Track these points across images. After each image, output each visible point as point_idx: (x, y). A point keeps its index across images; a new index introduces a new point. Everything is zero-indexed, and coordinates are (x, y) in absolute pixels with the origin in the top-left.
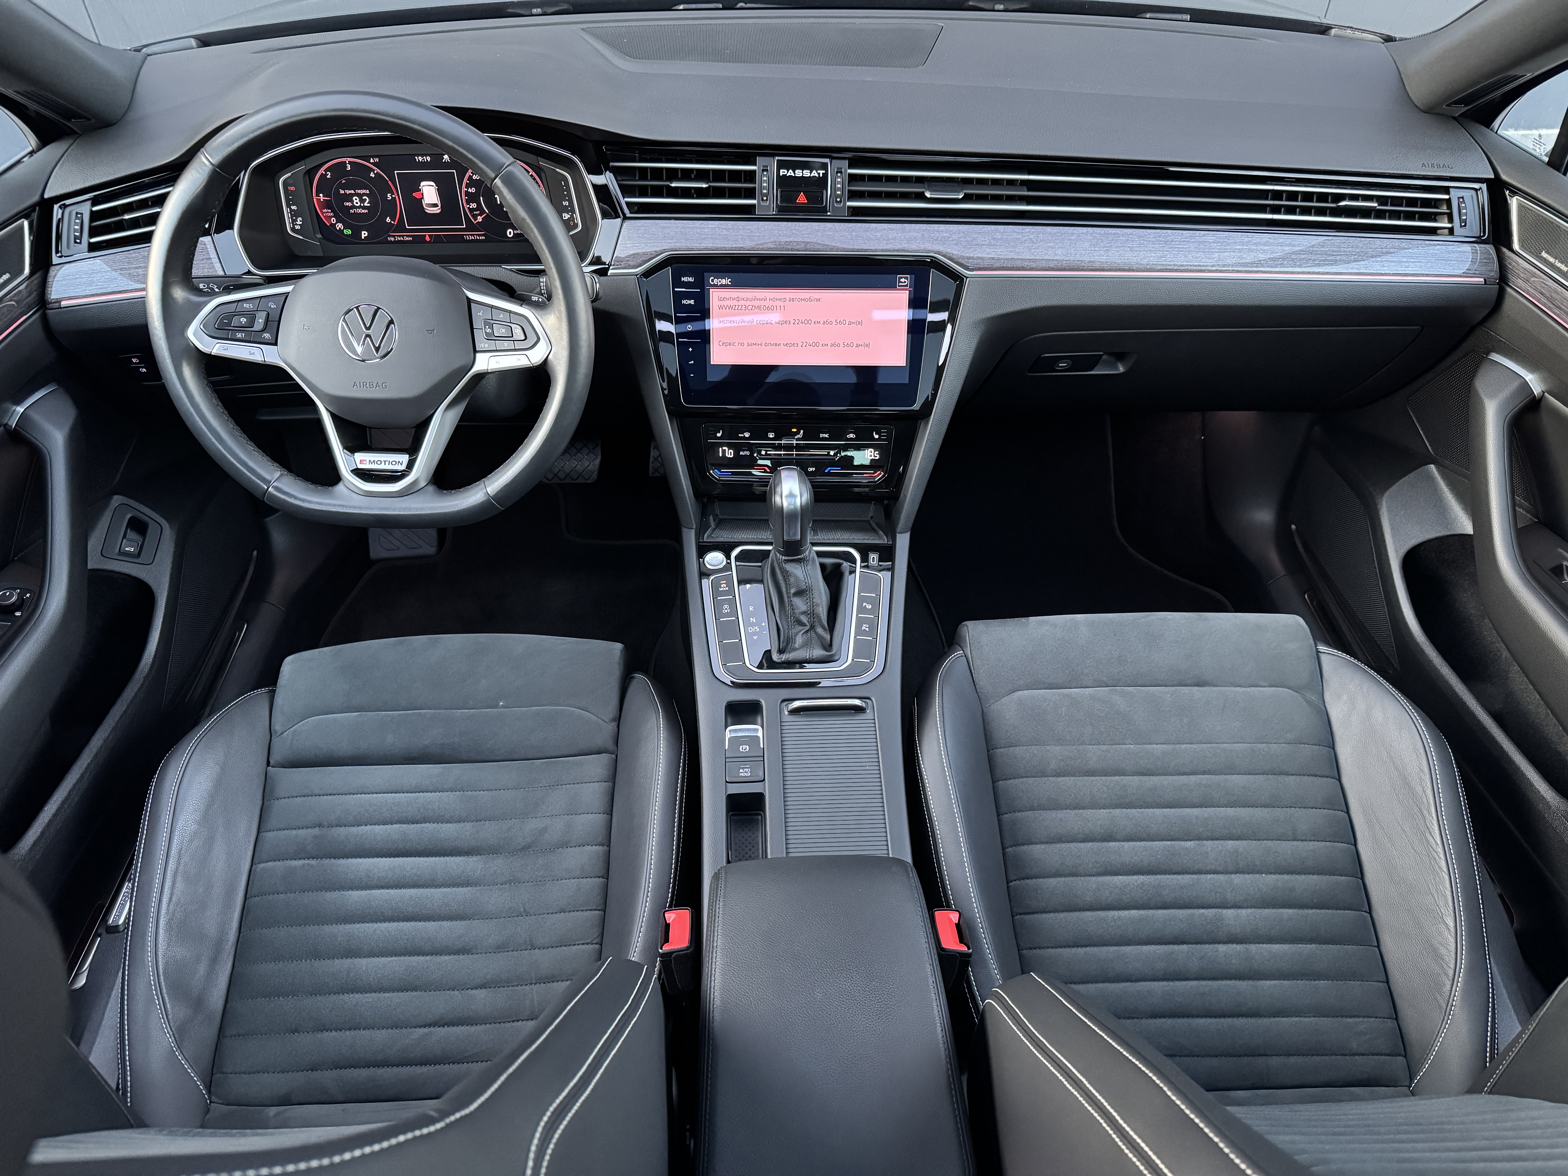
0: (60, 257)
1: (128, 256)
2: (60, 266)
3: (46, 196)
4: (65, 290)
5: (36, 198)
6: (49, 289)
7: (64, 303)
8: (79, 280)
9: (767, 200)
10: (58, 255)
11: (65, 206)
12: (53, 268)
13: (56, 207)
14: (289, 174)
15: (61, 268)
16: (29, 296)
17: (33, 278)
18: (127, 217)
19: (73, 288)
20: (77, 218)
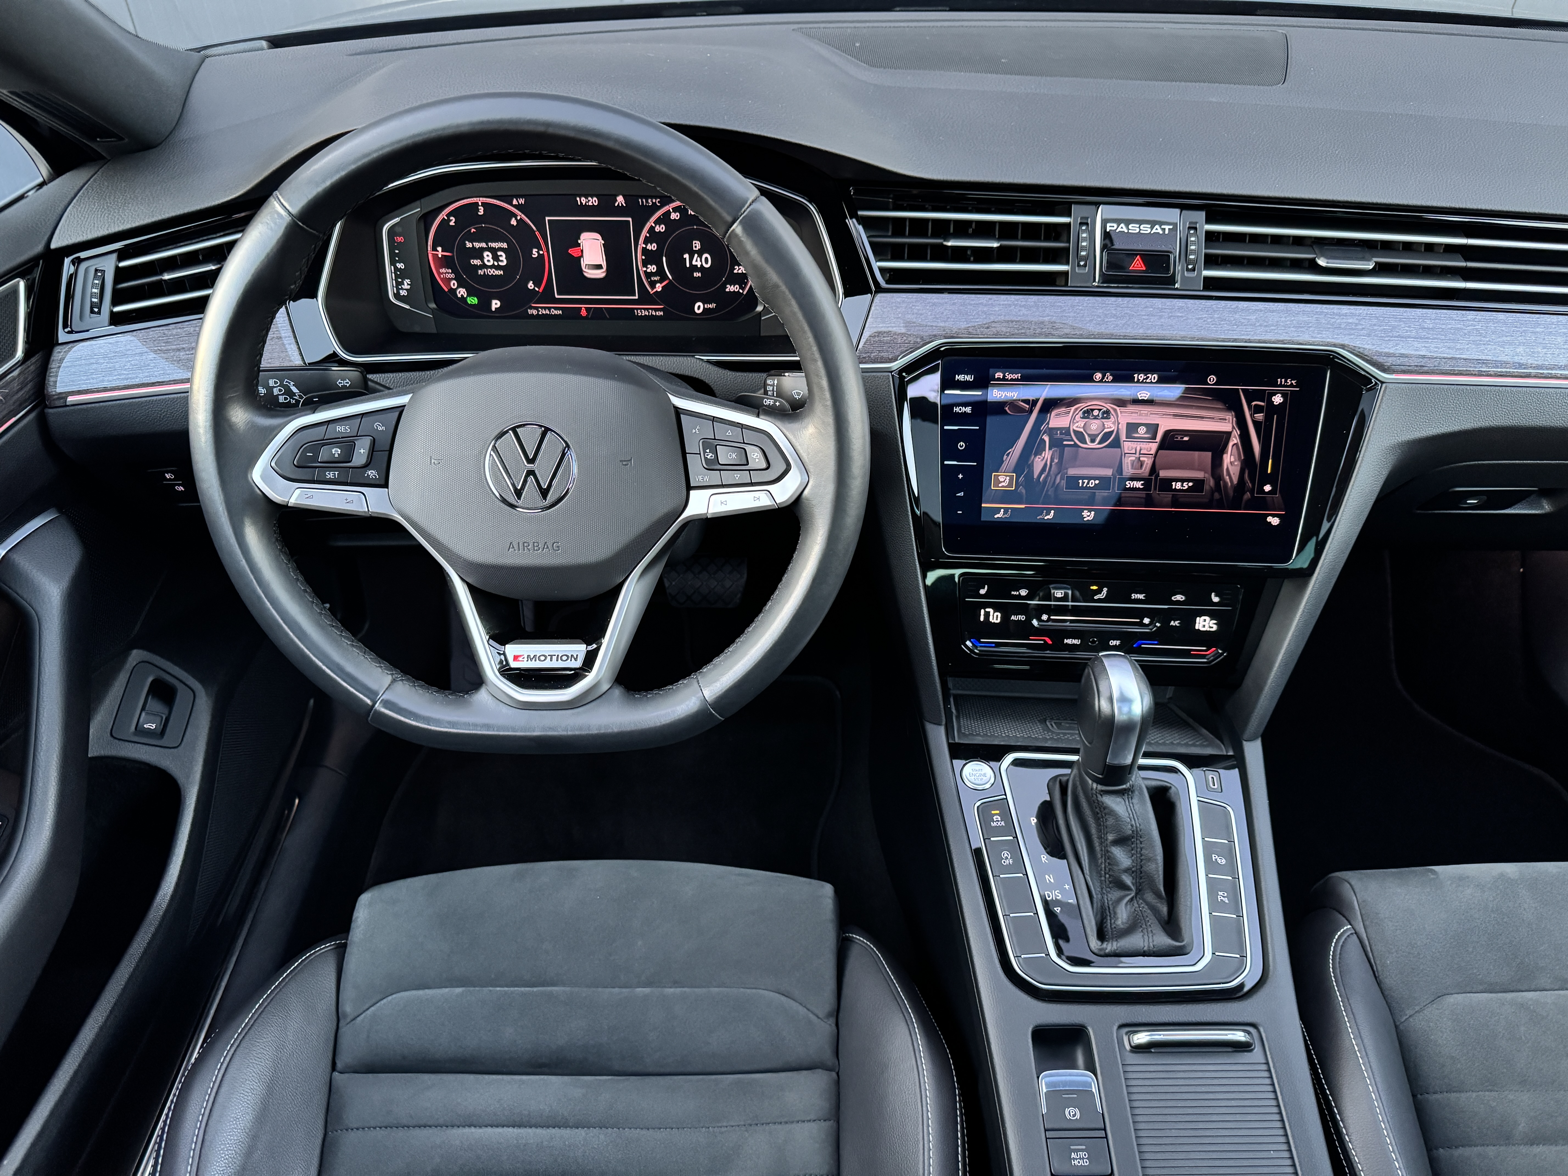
0: (69, 332)
1: (166, 332)
2: (70, 345)
3: (53, 246)
4: (73, 381)
5: (39, 248)
6: (52, 379)
7: (71, 399)
8: (95, 366)
9: (1085, 265)
10: (66, 330)
11: (77, 262)
12: (57, 349)
13: (67, 261)
14: (397, 220)
15: (71, 349)
16: (21, 389)
17: (29, 363)
18: (167, 277)
19: (85, 378)
20: (95, 277)
